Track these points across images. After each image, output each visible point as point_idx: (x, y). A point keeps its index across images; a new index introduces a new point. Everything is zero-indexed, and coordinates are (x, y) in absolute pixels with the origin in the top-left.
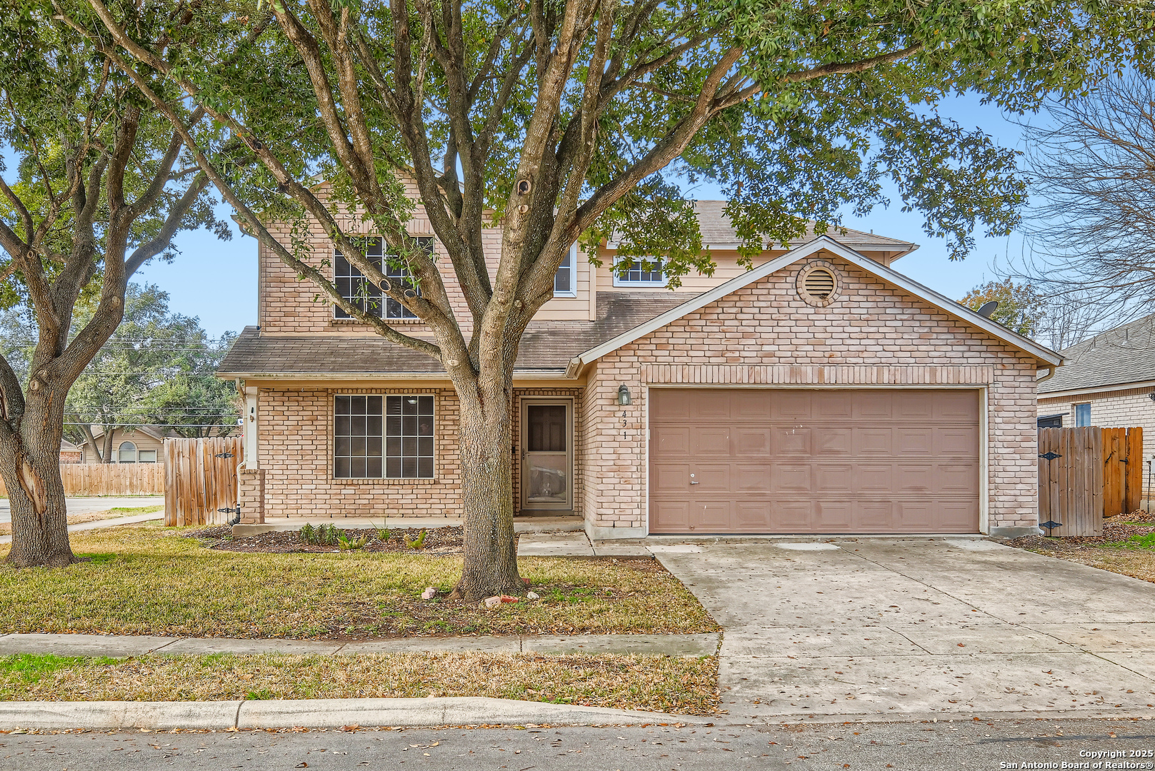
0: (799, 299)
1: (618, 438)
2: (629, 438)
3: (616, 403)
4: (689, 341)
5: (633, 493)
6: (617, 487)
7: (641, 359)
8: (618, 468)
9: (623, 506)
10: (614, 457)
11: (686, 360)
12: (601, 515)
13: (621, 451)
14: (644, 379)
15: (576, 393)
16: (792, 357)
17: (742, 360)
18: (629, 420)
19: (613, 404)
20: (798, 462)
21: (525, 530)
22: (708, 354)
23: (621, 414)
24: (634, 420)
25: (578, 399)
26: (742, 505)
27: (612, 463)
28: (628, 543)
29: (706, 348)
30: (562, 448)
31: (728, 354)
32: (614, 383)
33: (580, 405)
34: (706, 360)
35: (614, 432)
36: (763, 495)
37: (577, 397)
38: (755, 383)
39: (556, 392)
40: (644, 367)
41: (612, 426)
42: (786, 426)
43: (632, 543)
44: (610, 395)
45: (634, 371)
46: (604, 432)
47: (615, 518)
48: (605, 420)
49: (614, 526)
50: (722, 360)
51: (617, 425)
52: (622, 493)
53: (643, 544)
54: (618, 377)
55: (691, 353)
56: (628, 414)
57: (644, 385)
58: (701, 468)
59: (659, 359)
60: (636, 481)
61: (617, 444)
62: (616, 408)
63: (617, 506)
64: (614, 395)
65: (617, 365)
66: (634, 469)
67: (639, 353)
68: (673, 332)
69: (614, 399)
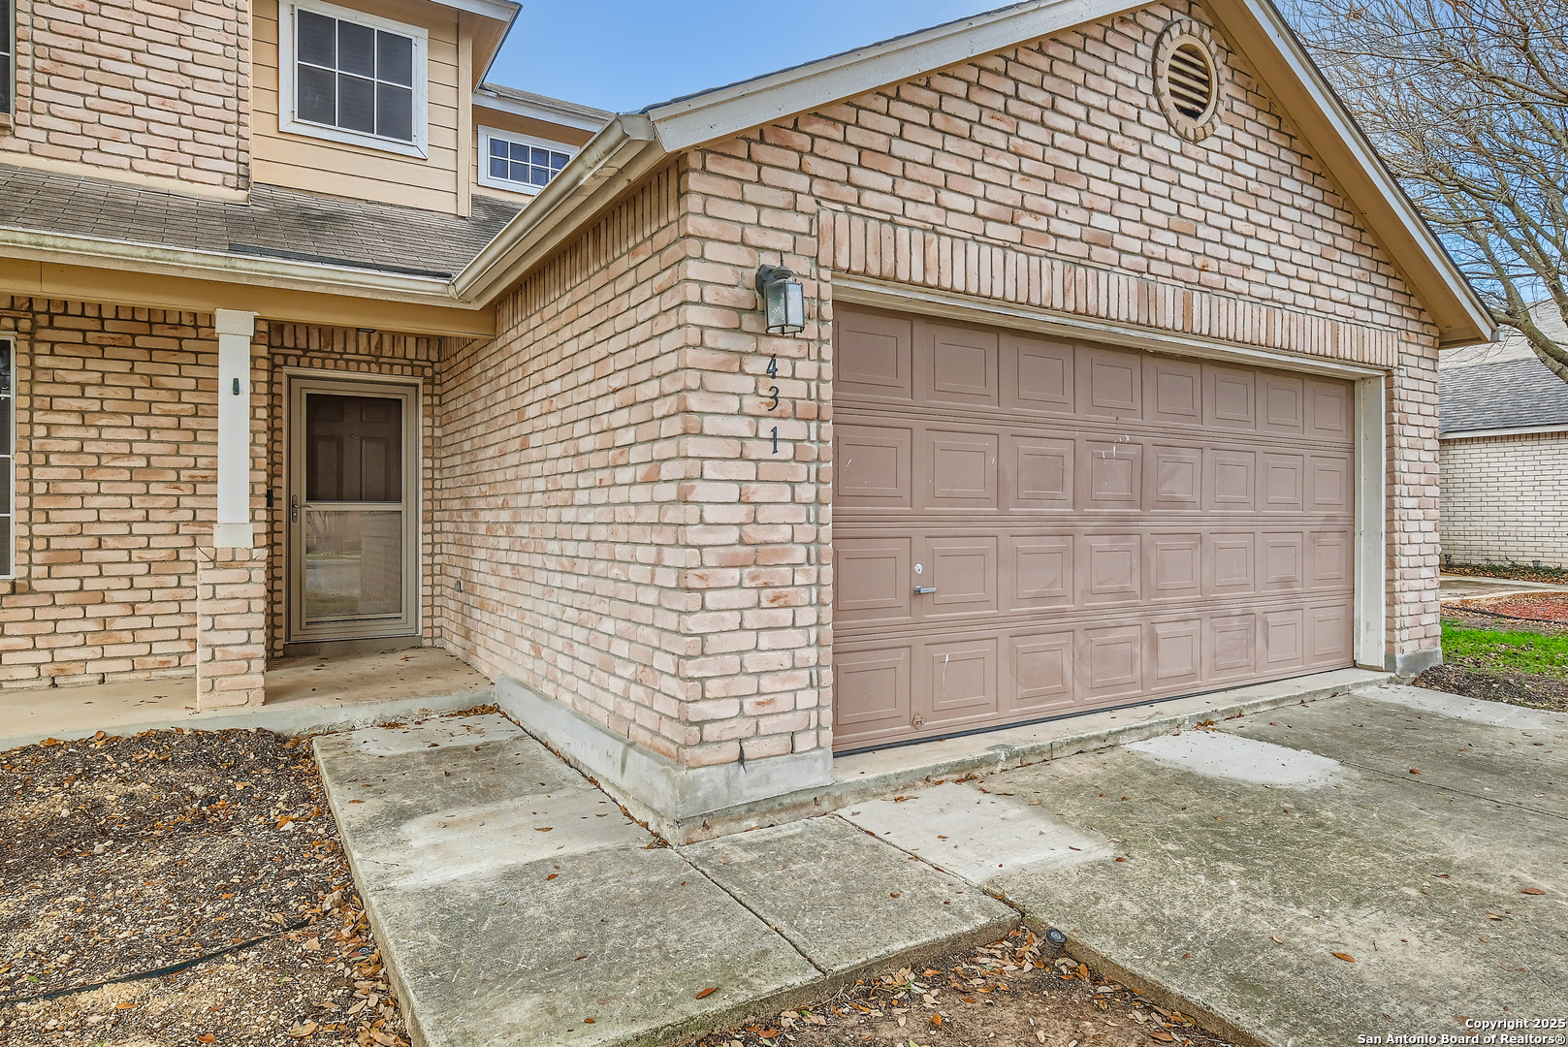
0: (1156, 108)
1: (756, 449)
2: (786, 450)
3: (749, 323)
4: (944, 161)
5: (795, 638)
6: (752, 619)
7: (819, 188)
8: (753, 555)
9: (768, 684)
10: (741, 513)
11: (933, 215)
12: (701, 724)
13: (761, 492)
14: (825, 258)
15: (428, 372)
16: (1142, 254)
17: (1051, 244)
18: (788, 389)
19: (738, 329)
20: (1120, 527)
21: (325, 722)
22: (984, 208)
23: (760, 365)
24: (798, 389)
25: (433, 384)
26: (1023, 644)
27: (733, 535)
28: (784, 809)
29: (978, 189)
30: (392, 494)
31: (1026, 220)
32: (742, 256)
33: (436, 400)
34: (977, 226)
35: (742, 427)
36: (1061, 614)
37: (430, 381)
38: (1075, 312)
39: (380, 365)
40: (825, 217)
41: (733, 404)
42: (1100, 436)
43: (795, 806)
44: (727, 296)
45: (801, 223)
46: (710, 425)
47: (744, 728)
48: (715, 381)
49: (741, 760)
50: (1011, 234)
51: (752, 404)
52: (765, 640)
53: (826, 806)
54: (753, 236)
55: (947, 198)
56: (784, 367)
57: (826, 274)
58: (940, 546)
59: (868, 198)
60: (804, 596)
61: (747, 471)
62: (746, 344)
63: (747, 685)
64: (745, 297)
65: (752, 192)
66: (800, 554)
67: (814, 165)
68: (903, 121)
69: (740, 311)
